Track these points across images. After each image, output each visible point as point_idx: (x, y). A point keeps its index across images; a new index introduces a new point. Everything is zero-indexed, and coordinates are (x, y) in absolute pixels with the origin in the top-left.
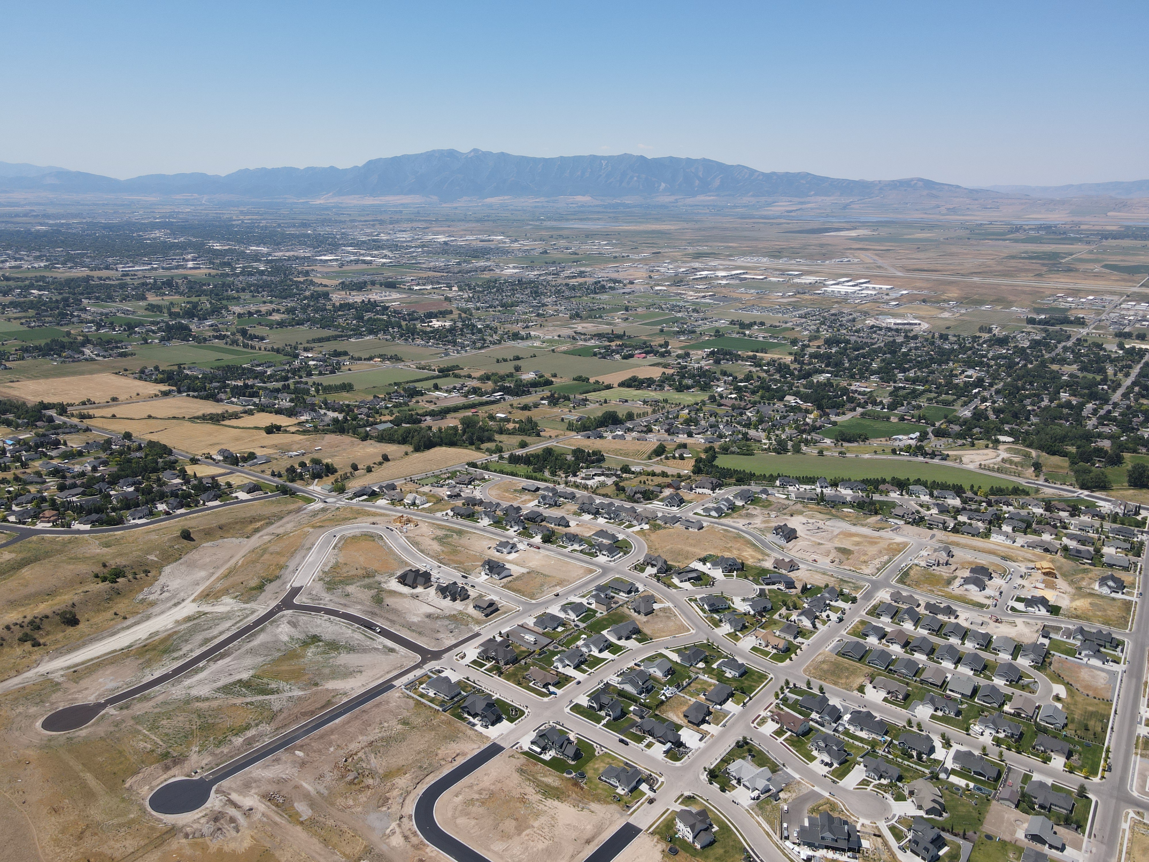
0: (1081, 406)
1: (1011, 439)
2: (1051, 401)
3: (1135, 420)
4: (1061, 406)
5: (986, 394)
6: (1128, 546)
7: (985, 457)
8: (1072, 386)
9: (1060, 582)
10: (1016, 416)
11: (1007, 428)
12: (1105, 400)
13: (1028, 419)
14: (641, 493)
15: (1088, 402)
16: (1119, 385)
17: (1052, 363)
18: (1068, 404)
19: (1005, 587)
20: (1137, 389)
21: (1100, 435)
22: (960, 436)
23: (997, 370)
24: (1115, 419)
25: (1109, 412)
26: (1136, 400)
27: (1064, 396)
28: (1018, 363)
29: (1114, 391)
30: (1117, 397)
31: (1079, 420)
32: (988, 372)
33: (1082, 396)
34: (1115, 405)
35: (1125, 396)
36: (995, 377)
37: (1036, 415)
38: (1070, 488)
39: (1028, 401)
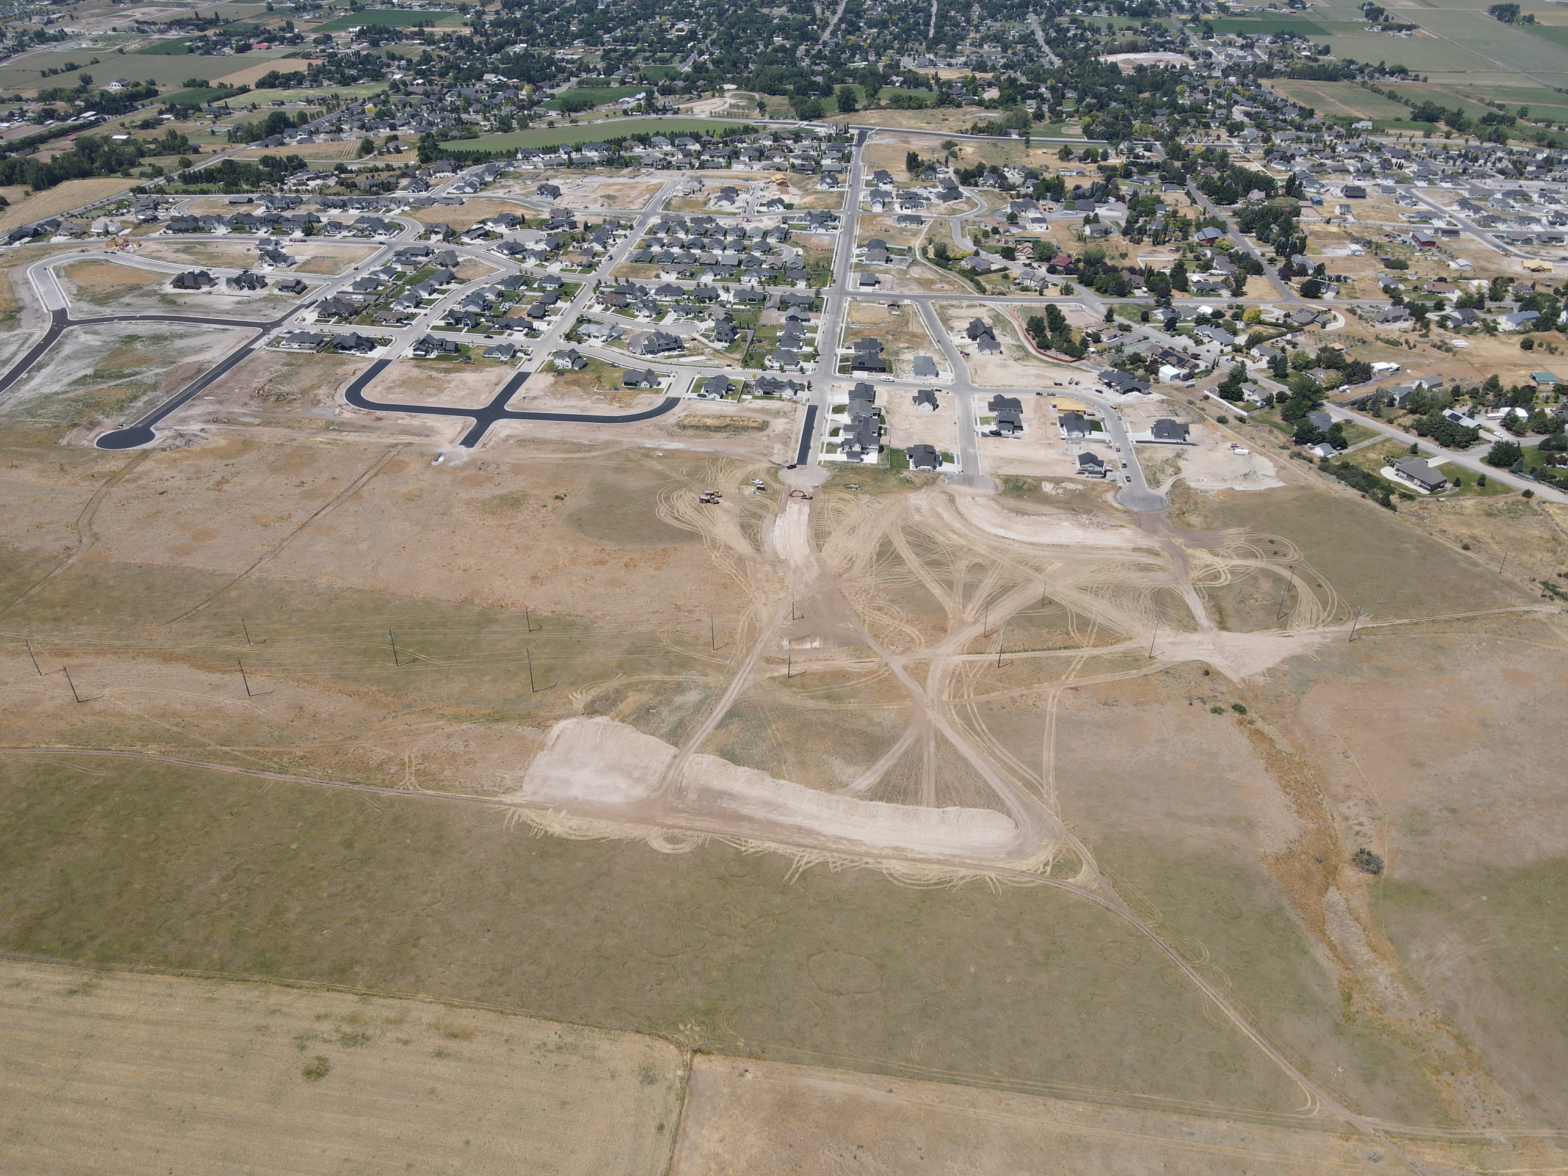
0: (795, 48)
1: (735, 87)
2: (766, 47)
3: (843, 56)
4: (776, 51)
5: (703, 47)
6: (840, 155)
7: (714, 106)
8: (783, 29)
9: (792, 189)
10: (735, 64)
11: (729, 76)
12: (816, 40)
13: (746, 67)
14: (376, 186)
15: (801, 44)
16: (827, 24)
17: (761, 7)
18: (782, 48)
19: (750, 199)
20: (843, 26)
21: (813, 73)
22: (686, 90)
23: (708, 20)
24: (825, 57)
25: (820, 51)
26: (844, 37)
27: (778, 40)
28: (728, 10)
29: (823, 31)
30: (826, 35)
31: (794, 62)
32: (698, 23)
33: (794, 39)
34: (825, 44)
35: (833, 34)
36: (708, 28)
37: (754, 62)
38: (792, 121)
39: (744, 50)
